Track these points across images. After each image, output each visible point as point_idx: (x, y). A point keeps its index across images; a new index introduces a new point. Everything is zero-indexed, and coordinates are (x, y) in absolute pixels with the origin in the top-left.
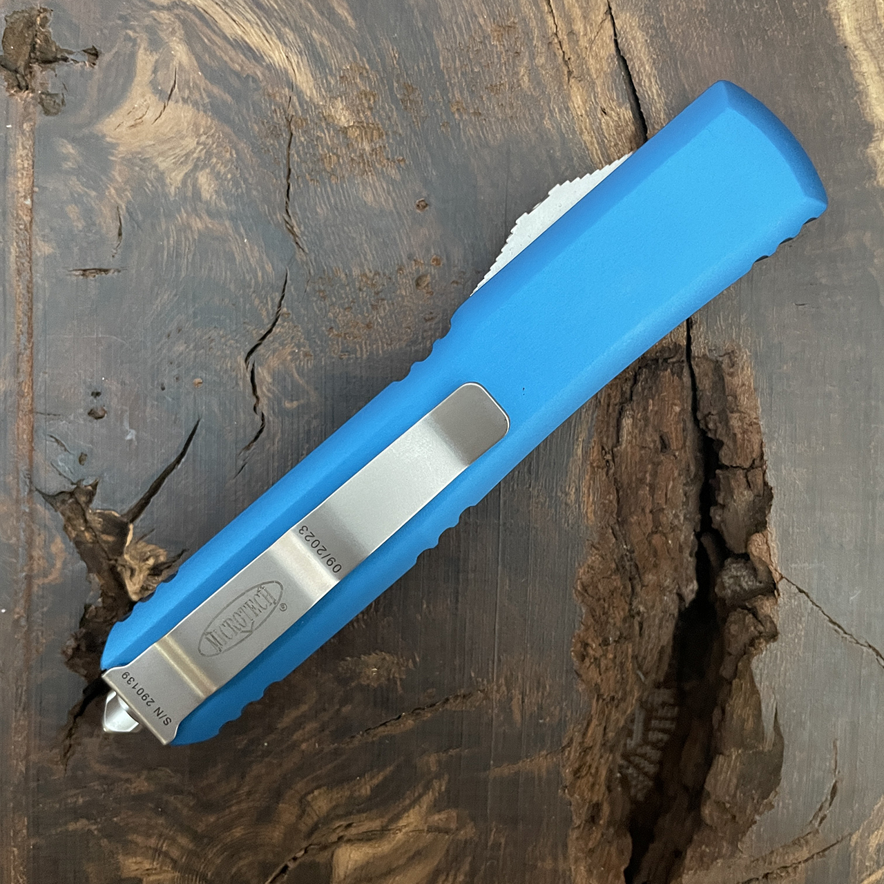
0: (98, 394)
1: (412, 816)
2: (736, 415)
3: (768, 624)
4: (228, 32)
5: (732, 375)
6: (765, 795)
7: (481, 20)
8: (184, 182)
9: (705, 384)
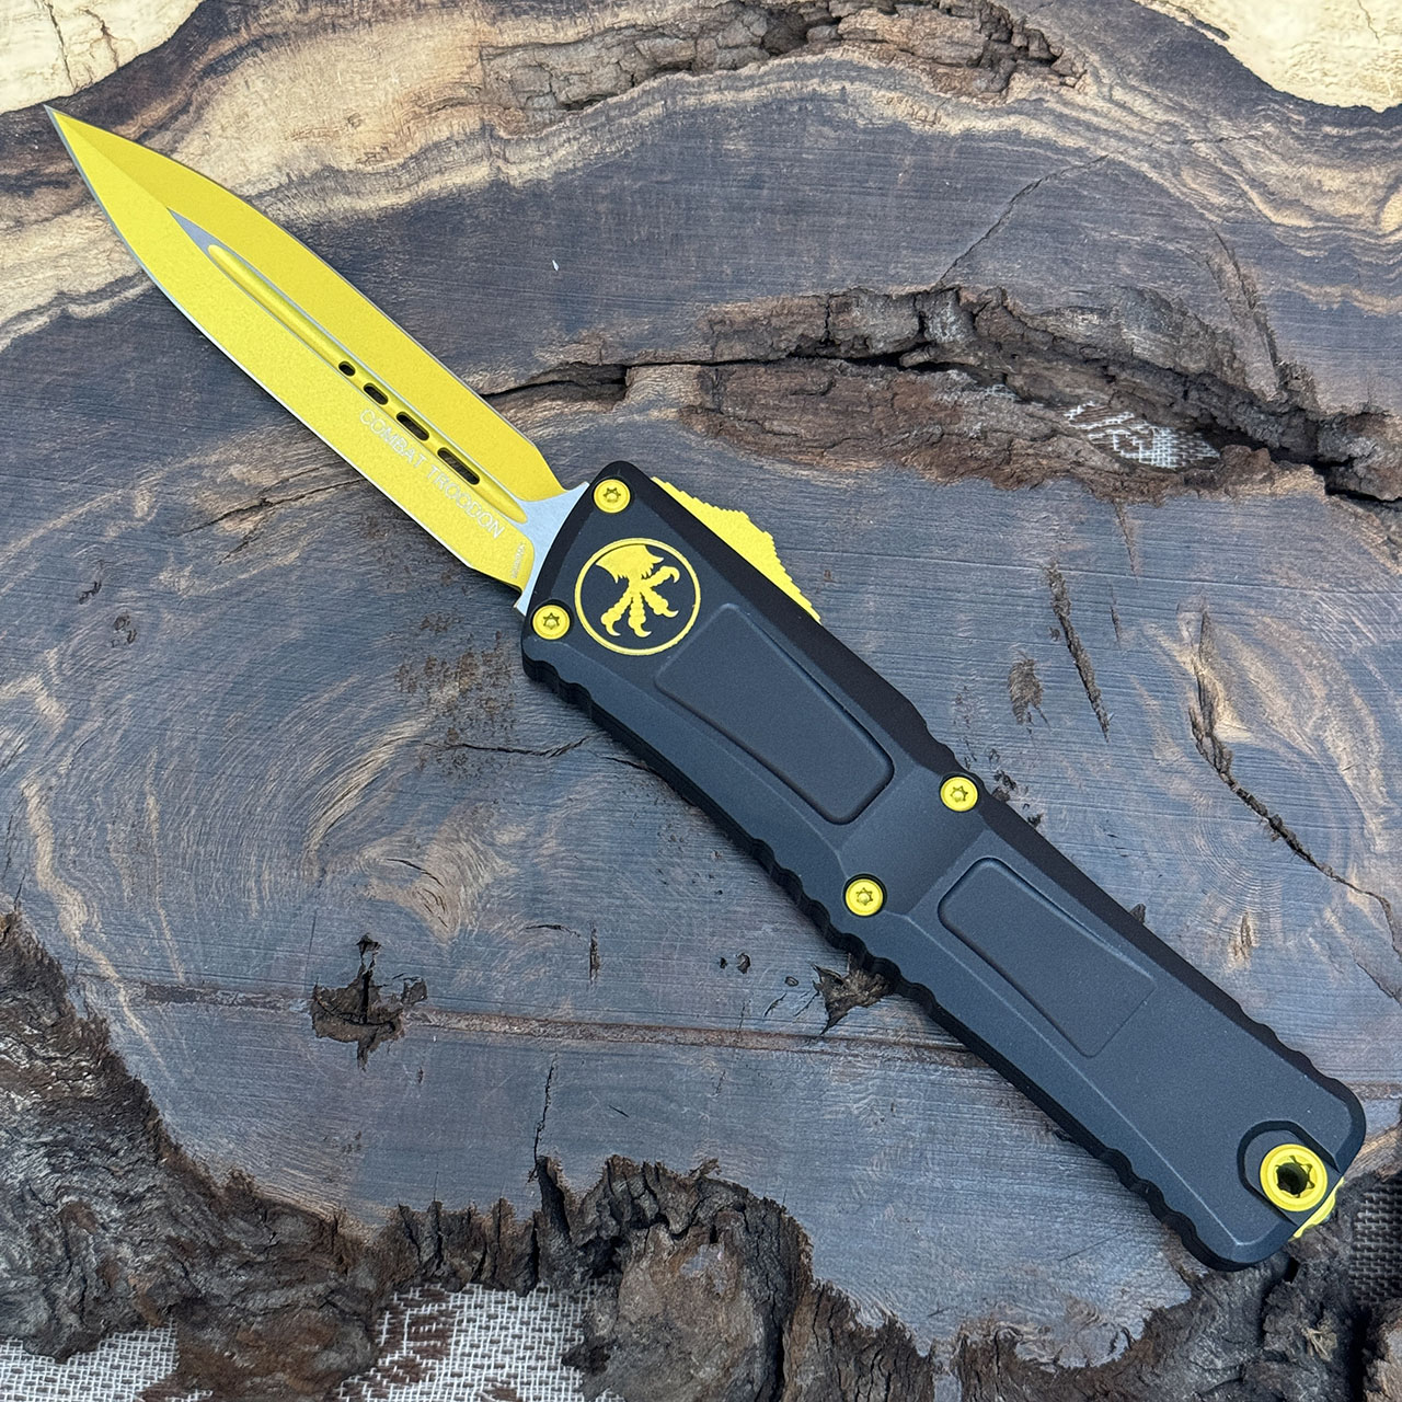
0: (723, 963)
1: (1184, 659)
2: (774, 321)
3: (989, 296)
4: (353, 804)
5: (732, 323)
6: (1168, 306)
7: (362, 551)
8: (505, 857)
9: (740, 350)
